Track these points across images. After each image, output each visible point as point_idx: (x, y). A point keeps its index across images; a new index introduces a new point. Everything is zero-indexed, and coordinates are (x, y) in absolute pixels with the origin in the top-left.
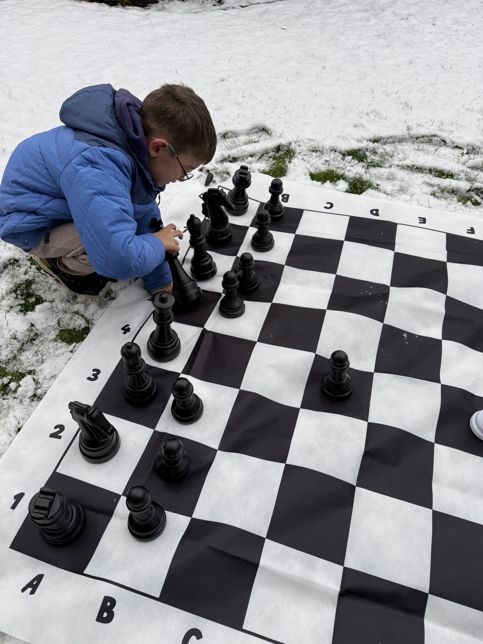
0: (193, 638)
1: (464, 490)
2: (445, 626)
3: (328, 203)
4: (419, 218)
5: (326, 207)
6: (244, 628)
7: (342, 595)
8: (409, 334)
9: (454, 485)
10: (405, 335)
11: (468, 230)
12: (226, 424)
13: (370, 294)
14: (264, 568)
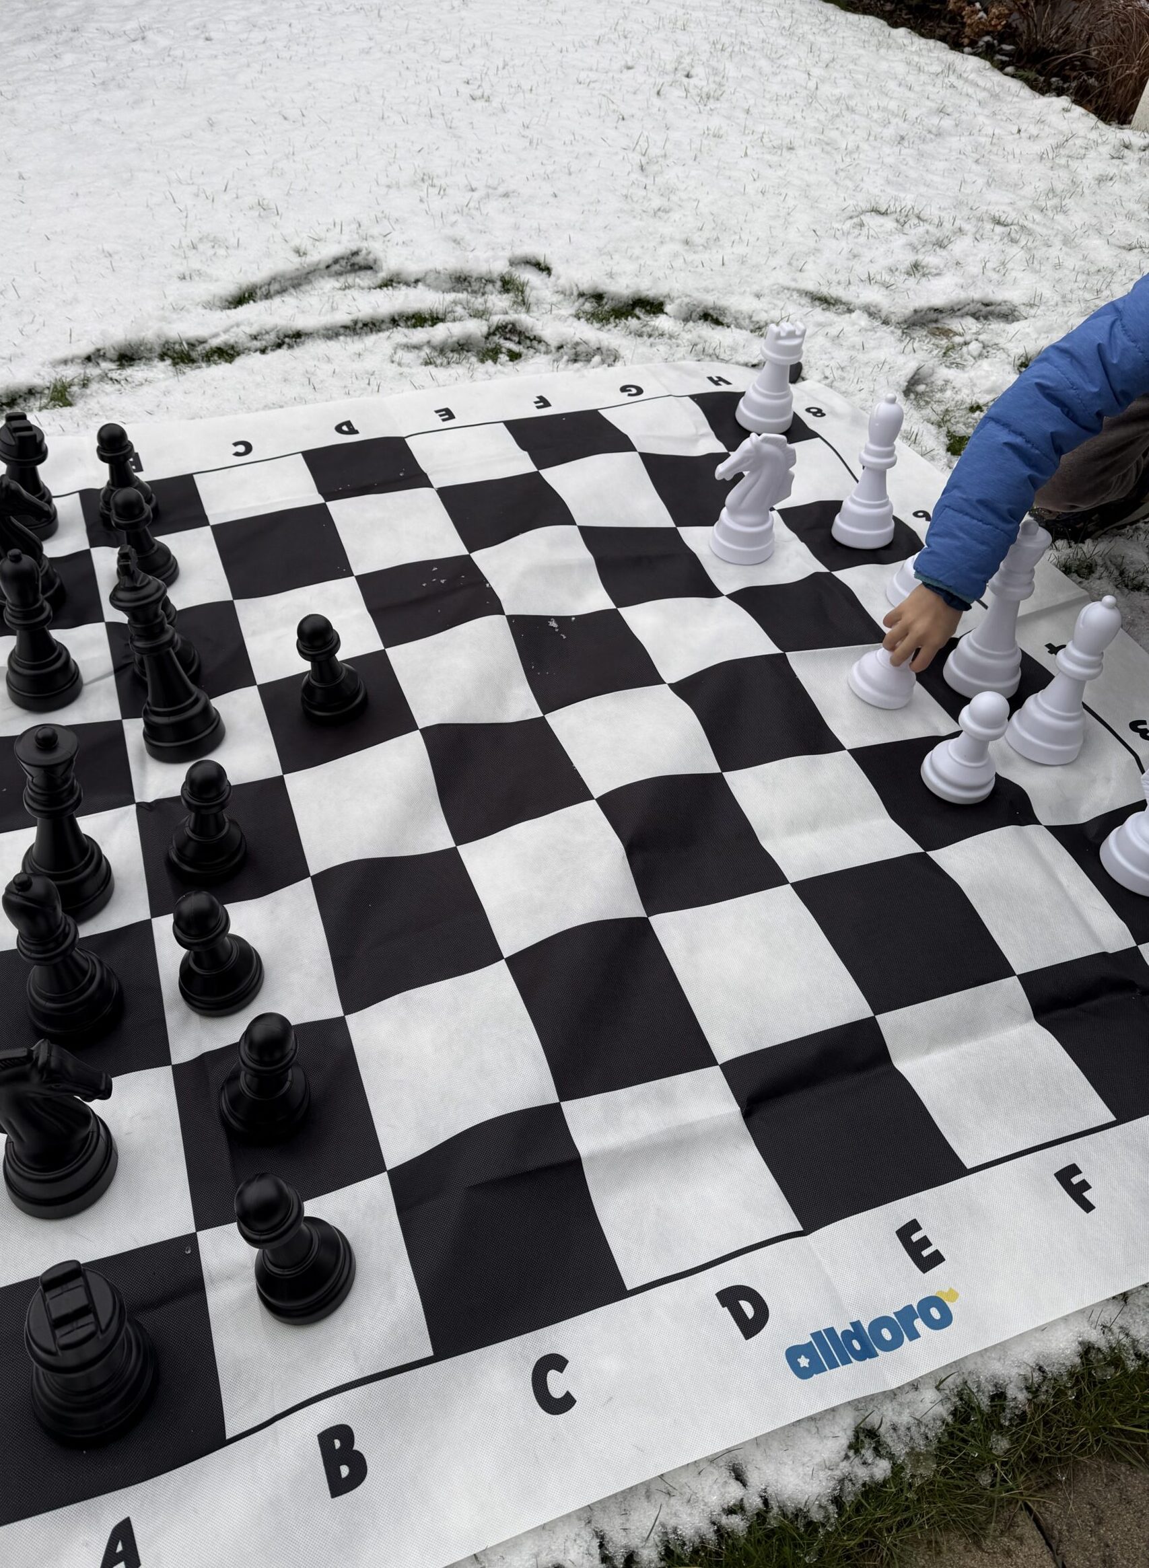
1: (814, 825)
3: (236, 444)
4: (437, 412)
5: (237, 454)
6: (629, 1287)
7: (747, 1115)
8: (558, 619)
9: (793, 827)
10: (553, 624)
11: (536, 403)
12: (329, 956)
13: (443, 581)
14: (592, 1158)
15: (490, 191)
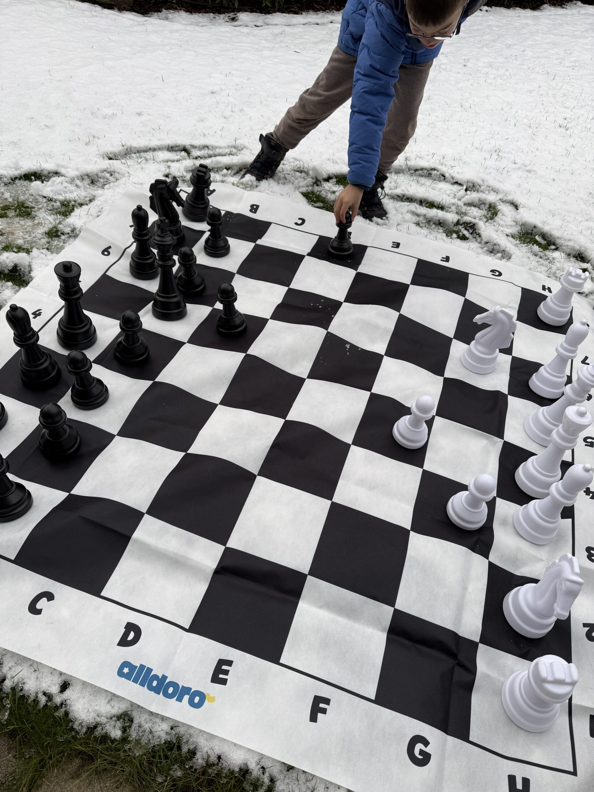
0: (45, 599)
1: (372, 488)
2: (321, 607)
3: (299, 219)
4: (393, 242)
5: (296, 224)
6: (102, 594)
7: (217, 572)
8: (352, 345)
9: (361, 482)
10: (348, 346)
11: (443, 258)
12: (130, 411)
13: (320, 307)
14: (136, 541)
15: (523, 166)
